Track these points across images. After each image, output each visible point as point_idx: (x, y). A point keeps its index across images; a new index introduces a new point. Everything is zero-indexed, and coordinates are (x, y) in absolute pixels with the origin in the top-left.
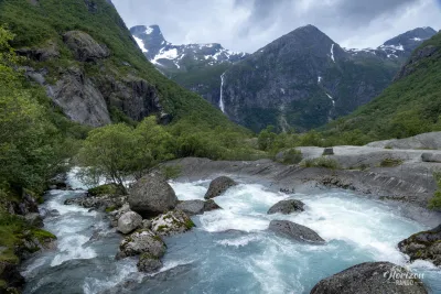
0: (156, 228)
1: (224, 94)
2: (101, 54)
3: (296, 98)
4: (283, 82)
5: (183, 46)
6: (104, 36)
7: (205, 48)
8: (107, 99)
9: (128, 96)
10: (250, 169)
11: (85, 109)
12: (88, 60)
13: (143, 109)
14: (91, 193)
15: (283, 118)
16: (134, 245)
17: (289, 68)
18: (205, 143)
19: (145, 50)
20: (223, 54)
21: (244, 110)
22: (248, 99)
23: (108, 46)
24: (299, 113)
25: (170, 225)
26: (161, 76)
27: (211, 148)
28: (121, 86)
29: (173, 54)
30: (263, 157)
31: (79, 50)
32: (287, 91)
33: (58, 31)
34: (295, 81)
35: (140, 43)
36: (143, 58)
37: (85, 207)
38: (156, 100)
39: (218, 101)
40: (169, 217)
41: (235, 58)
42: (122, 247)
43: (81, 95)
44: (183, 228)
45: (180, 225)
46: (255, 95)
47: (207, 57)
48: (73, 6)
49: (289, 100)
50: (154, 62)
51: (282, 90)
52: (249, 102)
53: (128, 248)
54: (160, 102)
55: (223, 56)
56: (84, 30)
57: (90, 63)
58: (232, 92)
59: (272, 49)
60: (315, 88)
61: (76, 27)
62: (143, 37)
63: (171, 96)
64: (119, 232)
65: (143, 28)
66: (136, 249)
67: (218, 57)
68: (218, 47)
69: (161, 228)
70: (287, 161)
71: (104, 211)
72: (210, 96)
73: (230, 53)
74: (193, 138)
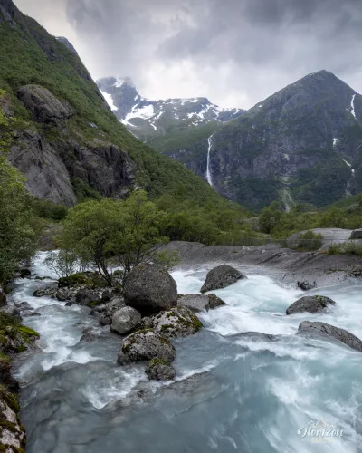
0: (159, 327)
1: (212, 162)
2: (63, 113)
3: (303, 166)
4: (287, 145)
5: (161, 102)
6: (65, 90)
7: (188, 104)
8: (70, 169)
9: (95, 165)
10: (255, 256)
11: (44, 181)
12: (47, 121)
13: (112, 182)
14: (63, 283)
15: (286, 192)
16: (139, 348)
17: (296, 128)
18: (196, 223)
19: (114, 108)
20: (210, 110)
21: (236, 182)
22: (241, 168)
23: (71, 103)
24: (308, 185)
25: (175, 324)
26: (134, 139)
27: (203, 229)
28: (87, 153)
29: (148, 112)
30: (268, 241)
31: (36, 109)
32: (292, 159)
33: (12, 85)
34: (302, 143)
35: (109, 99)
36: (113, 118)
37: (60, 300)
38: (129, 170)
39: (204, 171)
40: (173, 314)
41: (226, 115)
42: (126, 350)
43: (40, 164)
44: (191, 329)
45: (188, 324)
46: (250, 163)
47: (190, 116)
48: (28, 55)
49: (295, 169)
50: (125, 122)
51: (286, 156)
52: (243, 172)
53: (132, 351)
54: (133, 172)
55: (210, 114)
56: (43, 84)
57: (50, 125)
58: (222, 159)
59: (274, 104)
60: (328, 153)
61: (33, 81)
62: (112, 90)
63: (146, 165)
64: (115, 332)
65: (113, 80)
66: (141, 352)
67: (205, 114)
68: (204, 102)
69: (165, 328)
70: (302, 247)
71: (88, 305)
72: (194, 165)
73: (220, 109)
74: (181, 217)
